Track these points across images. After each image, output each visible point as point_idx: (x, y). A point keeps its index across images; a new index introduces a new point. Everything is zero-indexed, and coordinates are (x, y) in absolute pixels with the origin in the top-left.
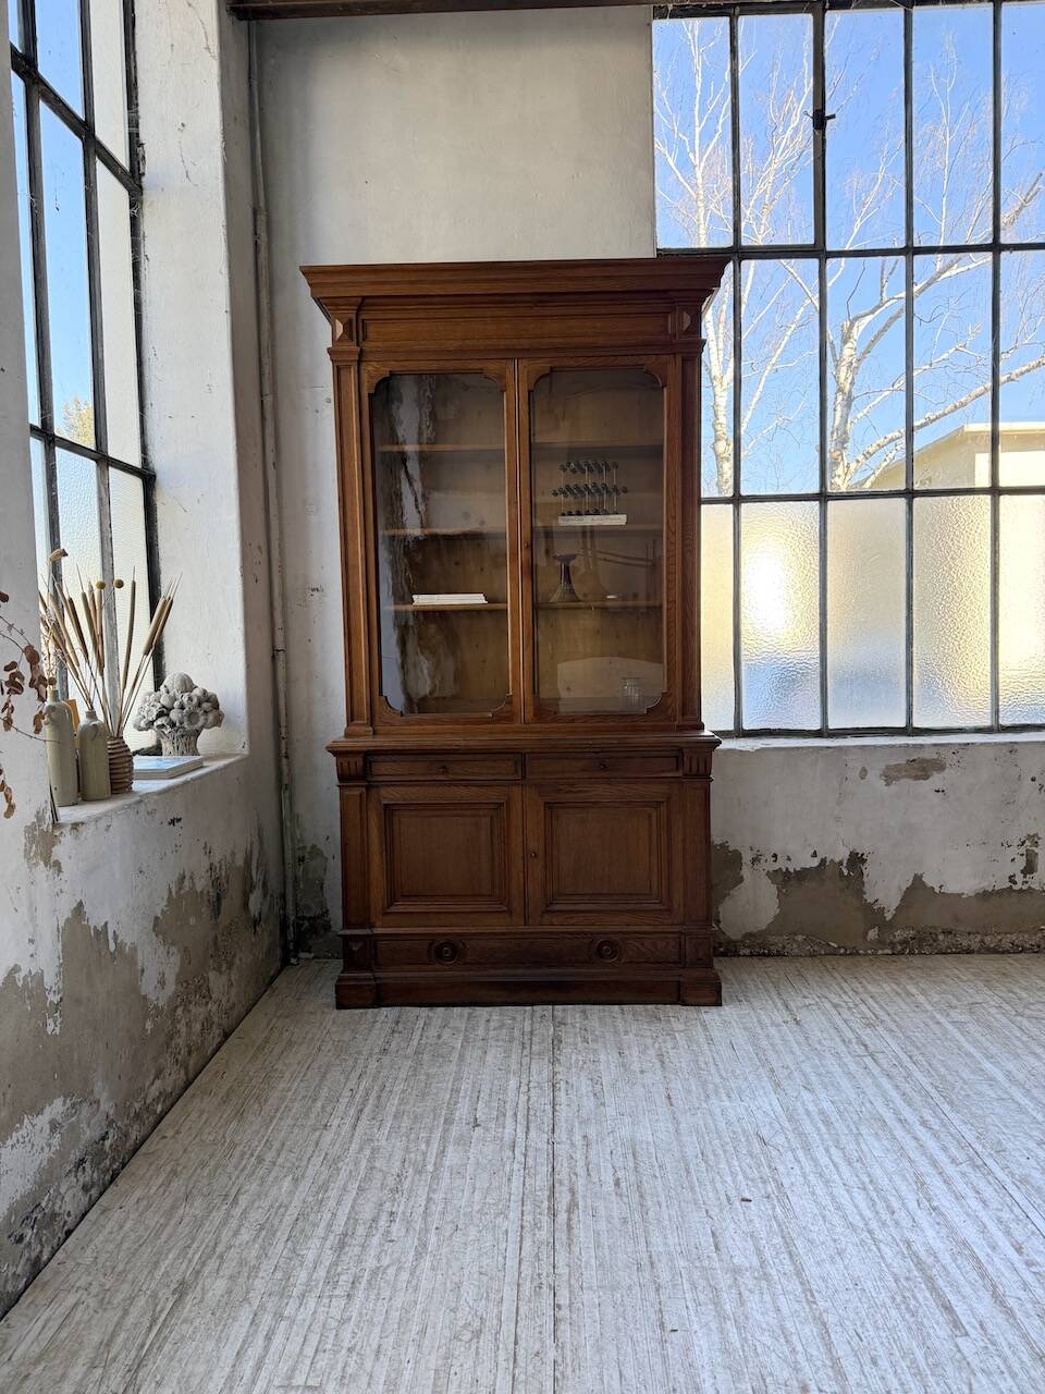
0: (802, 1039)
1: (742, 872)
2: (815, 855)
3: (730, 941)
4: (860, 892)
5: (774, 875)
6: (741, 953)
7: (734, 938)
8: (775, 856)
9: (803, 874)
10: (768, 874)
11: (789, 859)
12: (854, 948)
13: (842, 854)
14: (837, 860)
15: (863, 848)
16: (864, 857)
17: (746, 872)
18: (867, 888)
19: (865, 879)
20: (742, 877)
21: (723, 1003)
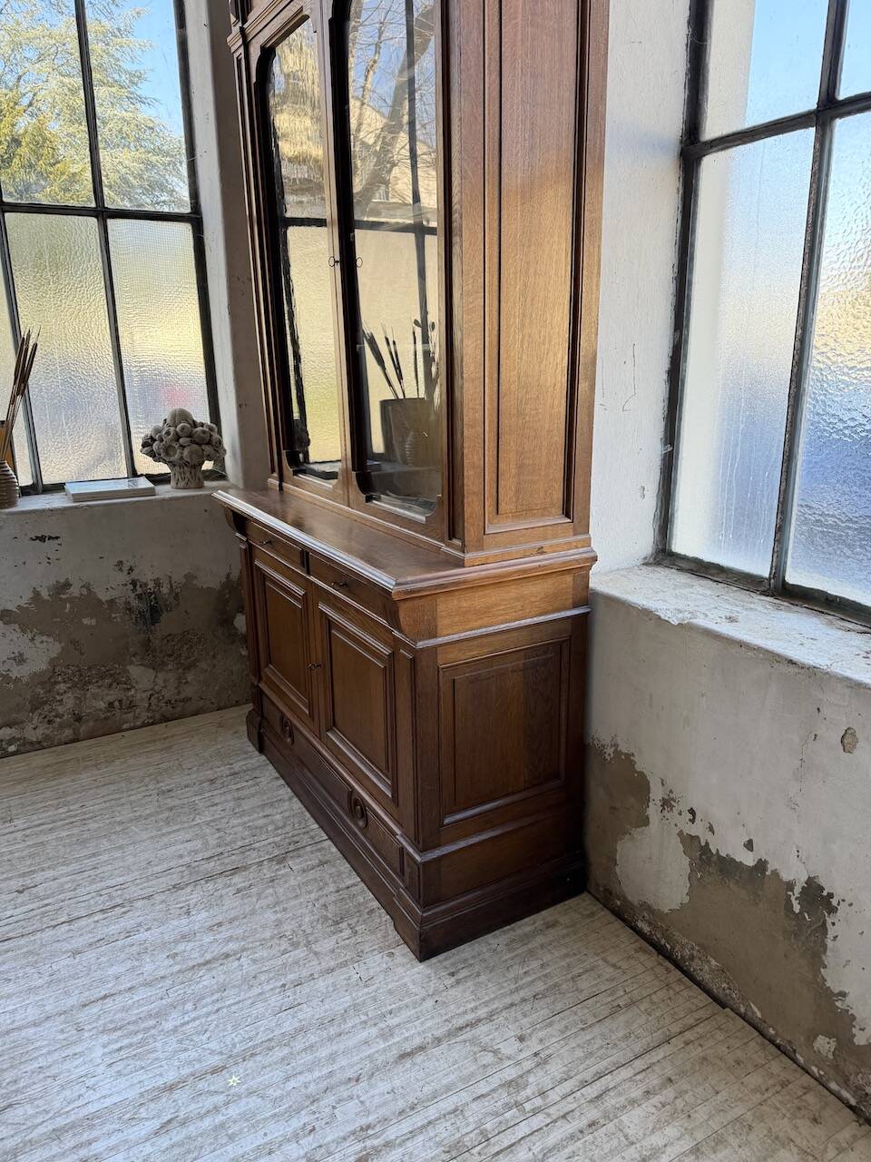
0: (350, 1073)
1: (648, 813)
2: (749, 845)
3: (625, 899)
4: (816, 955)
5: (689, 841)
6: (640, 924)
7: (630, 898)
8: (692, 812)
9: (727, 866)
10: (680, 834)
11: (711, 829)
12: (790, 1042)
13: (795, 872)
14: (786, 876)
15: (834, 884)
16: (834, 902)
17: (653, 811)
18: (829, 959)
19: (829, 942)
20: (648, 818)
21: (434, 960)
